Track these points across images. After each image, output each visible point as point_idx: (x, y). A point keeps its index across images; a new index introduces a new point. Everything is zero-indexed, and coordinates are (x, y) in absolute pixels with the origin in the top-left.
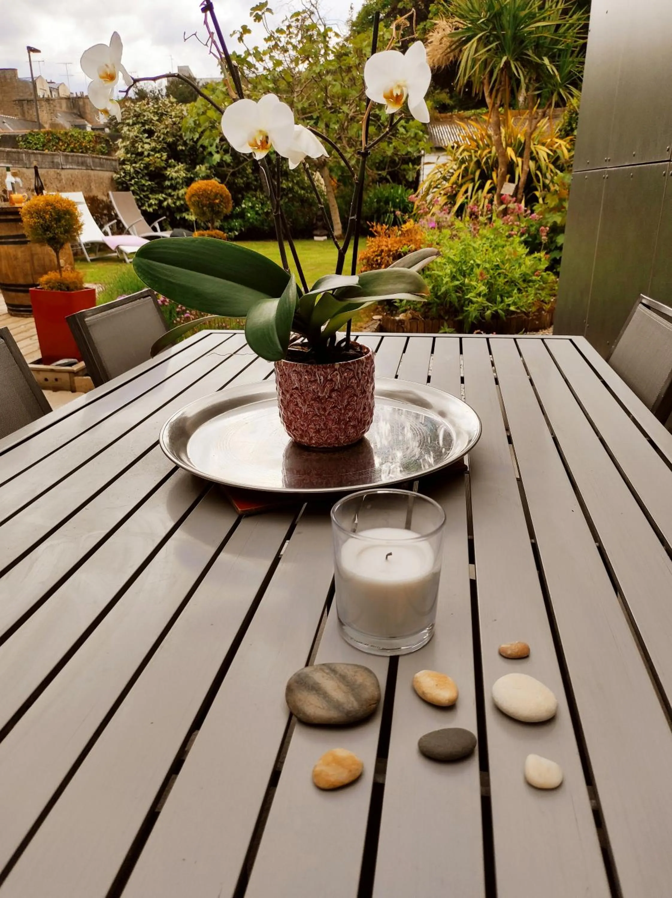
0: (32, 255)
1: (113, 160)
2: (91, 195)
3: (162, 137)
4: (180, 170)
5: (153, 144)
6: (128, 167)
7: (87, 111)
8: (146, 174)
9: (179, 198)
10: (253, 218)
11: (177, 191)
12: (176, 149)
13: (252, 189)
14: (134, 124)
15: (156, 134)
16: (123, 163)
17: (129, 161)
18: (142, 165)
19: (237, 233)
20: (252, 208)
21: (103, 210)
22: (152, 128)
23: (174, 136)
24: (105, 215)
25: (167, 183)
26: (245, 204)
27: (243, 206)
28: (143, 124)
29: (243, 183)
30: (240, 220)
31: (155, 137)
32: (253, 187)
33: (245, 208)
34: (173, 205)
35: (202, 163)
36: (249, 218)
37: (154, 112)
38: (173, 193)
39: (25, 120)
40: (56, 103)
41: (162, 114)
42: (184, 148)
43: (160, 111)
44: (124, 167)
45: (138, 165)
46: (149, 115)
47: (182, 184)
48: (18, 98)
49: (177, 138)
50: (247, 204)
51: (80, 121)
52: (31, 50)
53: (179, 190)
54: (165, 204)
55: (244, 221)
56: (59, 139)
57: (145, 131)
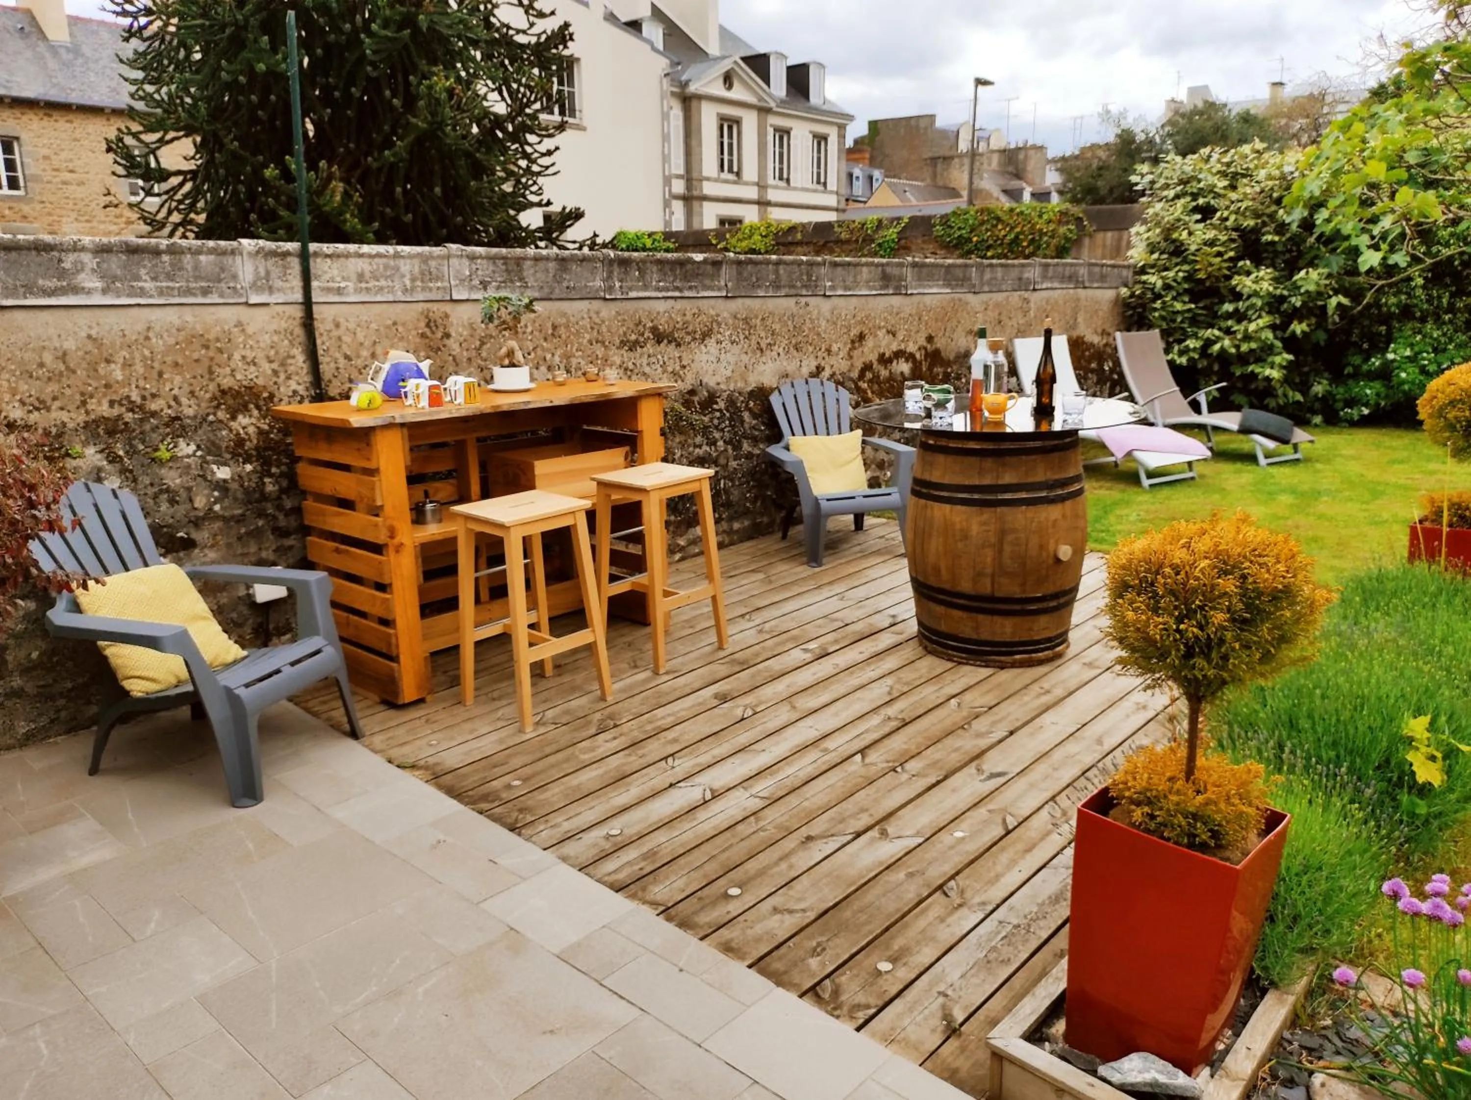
0: (1002, 533)
1: (1124, 267)
2: (1075, 334)
3: (1232, 218)
4: (1262, 279)
5: (1211, 234)
6: (1152, 279)
7: (1029, 168)
8: (1186, 291)
9: (1247, 338)
10: (1413, 383)
11: (1245, 323)
12: (1258, 240)
13: (1414, 318)
14: (1177, 197)
15: (1218, 214)
16: (1143, 271)
17: (1153, 266)
18: (1181, 274)
19: (1366, 411)
20: (1412, 359)
21: (1090, 363)
22: (1212, 202)
23: (1257, 215)
24: (1092, 371)
25: (1228, 307)
26: (1395, 352)
27: (1390, 356)
28: (1195, 196)
29: (1397, 306)
30: (1378, 385)
31: (1215, 220)
32: (1418, 314)
33: (1394, 361)
34: (1233, 350)
35: (1312, 264)
36: (1403, 382)
37: (1219, 172)
38: (1235, 328)
39: (936, 186)
40: (985, 160)
41: (1235, 176)
42: (1276, 238)
43: (1232, 170)
44: (1144, 278)
45: (1171, 274)
46: (1209, 179)
47: (1261, 309)
48: (930, 155)
49: (1265, 219)
50: (1401, 351)
51: (1015, 184)
52: (979, 82)
53: (1250, 321)
54: (1217, 347)
55: (1389, 387)
56: (999, 219)
57: (1196, 209)
